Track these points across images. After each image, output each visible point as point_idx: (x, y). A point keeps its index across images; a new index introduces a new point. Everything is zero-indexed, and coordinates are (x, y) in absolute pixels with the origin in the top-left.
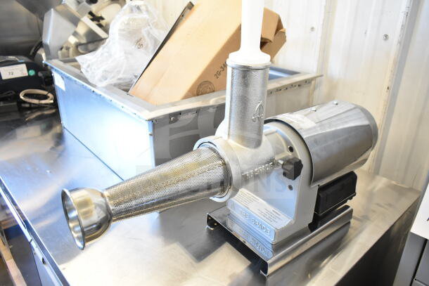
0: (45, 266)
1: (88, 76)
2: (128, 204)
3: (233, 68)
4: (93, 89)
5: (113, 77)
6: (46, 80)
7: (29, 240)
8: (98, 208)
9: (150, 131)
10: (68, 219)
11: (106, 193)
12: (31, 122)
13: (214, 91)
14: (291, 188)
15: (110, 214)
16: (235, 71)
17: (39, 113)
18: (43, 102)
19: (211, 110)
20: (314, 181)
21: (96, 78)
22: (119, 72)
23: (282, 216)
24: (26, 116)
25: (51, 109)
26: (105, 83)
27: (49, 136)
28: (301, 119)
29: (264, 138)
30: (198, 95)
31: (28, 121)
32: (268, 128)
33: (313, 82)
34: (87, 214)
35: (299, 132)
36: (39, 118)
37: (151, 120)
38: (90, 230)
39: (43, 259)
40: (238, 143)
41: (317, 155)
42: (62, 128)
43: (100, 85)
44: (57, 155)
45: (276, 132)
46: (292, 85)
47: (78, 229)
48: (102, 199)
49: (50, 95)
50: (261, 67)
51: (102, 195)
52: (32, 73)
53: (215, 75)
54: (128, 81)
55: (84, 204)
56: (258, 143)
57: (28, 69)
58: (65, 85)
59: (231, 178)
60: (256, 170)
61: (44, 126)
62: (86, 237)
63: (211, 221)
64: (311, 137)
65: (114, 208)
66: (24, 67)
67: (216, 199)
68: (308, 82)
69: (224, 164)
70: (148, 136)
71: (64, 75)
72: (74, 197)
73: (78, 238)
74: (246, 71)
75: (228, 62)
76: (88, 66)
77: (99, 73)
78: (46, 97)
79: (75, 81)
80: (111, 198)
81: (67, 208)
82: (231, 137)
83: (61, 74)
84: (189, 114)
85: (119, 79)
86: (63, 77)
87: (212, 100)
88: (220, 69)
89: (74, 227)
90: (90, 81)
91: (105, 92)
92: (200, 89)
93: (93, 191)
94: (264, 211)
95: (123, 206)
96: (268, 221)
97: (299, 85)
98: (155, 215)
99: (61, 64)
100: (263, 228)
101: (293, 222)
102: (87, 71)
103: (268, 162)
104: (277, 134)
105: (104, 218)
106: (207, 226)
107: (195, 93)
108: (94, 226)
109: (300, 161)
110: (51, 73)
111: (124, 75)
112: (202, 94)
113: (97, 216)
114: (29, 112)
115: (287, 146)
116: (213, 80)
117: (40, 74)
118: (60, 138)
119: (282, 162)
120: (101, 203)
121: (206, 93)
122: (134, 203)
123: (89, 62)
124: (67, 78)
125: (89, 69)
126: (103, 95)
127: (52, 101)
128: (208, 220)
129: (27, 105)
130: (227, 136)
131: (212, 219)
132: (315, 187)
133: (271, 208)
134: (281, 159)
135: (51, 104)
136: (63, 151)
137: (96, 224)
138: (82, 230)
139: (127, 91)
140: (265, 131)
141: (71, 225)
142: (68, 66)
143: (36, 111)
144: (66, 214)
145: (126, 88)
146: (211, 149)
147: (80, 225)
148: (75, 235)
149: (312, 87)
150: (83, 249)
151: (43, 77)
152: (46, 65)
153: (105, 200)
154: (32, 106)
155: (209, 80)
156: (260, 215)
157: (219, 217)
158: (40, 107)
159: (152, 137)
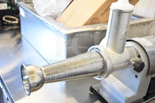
0: (8, 102)
1: (37, 10)
2: (53, 76)
3: (113, 11)
4: (38, 17)
5: (49, 12)
6: (16, 12)
7: (2, 88)
8: (38, 75)
9: (65, 40)
10: (23, 79)
11: (43, 69)
12: (7, 31)
13: (99, 23)
14: (136, 76)
15: (44, 79)
16: (114, 12)
17: (10, 28)
18: (13, 22)
19: (97, 33)
20: (149, 75)
21: (41, 11)
22: (52, 10)
23: (130, 91)
24: (5, 28)
25: (17, 26)
26: (45, 15)
27: (15, 39)
28: (145, 41)
29: (125, 49)
30: (91, 24)
31: (6, 31)
32: (128, 44)
33: (151, 23)
34: (33, 78)
35: (144, 48)
36: (11, 30)
37: (67, 35)
38: (33, 86)
39: (7, 98)
40: (112, 50)
41: (153, 61)
42: (21, 36)
43: (42, 15)
44: (18, 49)
45: (132, 46)
46: (140, 24)
47: (28, 85)
48: (41, 72)
49: (17, 19)
50: (128, 11)
51: (41, 69)
52: (10, 8)
53: (101, 15)
54: (56, 14)
55: (31, 73)
56: (122, 51)
57: (8, 6)
58: (25, 14)
59: (107, 68)
60: (120, 65)
61: (12, 34)
62: (32, 90)
63: (92, 89)
64: (151, 51)
65: (46, 76)
66: (6, 4)
67: (97, 78)
68: (148, 23)
69: (104, 60)
70: (64, 42)
71: (25, 9)
72: (27, 69)
73: (27, 89)
74: (120, 13)
75: (111, 7)
76: (38, 6)
77: (43, 10)
78: (15, 20)
79: (30, 13)
80: (45, 71)
81: (23, 74)
82: (108, 47)
83: (23, 9)
84: (86, 33)
85: (52, 13)
86: (25, 10)
87: (98, 27)
88: (104, 12)
89: (25, 84)
90: (38, 13)
91: (44, 19)
92: (92, 21)
93: (37, 67)
94: (121, 87)
95: (50, 76)
96: (122, 92)
97: (144, 24)
98: (63, 83)
99: (24, 4)
100: (119, 96)
101: (136, 95)
102: (37, 8)
103: (126, 62)
104: (132, 48)
105: (41, 81)
106: (90, 92)
107: (90, 23)
108: (35, 85)
109: (144, 63)
110: (18, 8)
111: (54, 11)
112: (93, 24)
113: (37, 80)
114: (6, 27)
115: (137, 54)
116: (99, 17)
117: (13, 9)
118: (20, 40)
119: (133, 63)
120: (40, 73)
121: (95, 23)
122: (56, 75)
123: (38, 3)
124: (27, 11)
125: (38, 7)
126: (43, 20)
127: (17, 22)
128: (90, 89)
129: (6, 23)
130: (106, 46)
131: (92, 88)
132: (149, 78)
133: (124, 86)
134: (133, 61)
135: (17, 24)
136: (21, 46)
137: (36, 83)
138: (30, 86)
139: (55, 19)
140: (126, 45)
141: (24, 83)
142: (27, 5)
143: (10, 26)
144: (22, 76)
145: (55, 17)
146: (97, 52)
147: (29, 83)
148: (26, 88)
149: (150, 26)
150: (29, 95)
151: (14, 10)
152: (17, 4)
153: (42, 72)
154: (8, 24)
155: (97, 17)
156: (118, 89)
157: (96, 88)
158: (12, 25)
159: (66, 44)
